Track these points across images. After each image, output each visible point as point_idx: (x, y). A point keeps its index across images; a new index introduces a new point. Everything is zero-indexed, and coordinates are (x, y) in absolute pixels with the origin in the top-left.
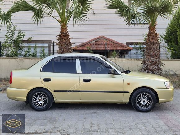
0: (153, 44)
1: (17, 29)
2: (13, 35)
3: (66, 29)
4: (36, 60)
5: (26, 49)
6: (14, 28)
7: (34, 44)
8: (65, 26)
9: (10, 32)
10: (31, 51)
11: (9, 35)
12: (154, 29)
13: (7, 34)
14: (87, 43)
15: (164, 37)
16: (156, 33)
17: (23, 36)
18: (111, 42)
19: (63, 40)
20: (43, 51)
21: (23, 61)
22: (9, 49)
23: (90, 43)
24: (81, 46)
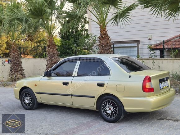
23: (172, 40)
24: (160, 45)
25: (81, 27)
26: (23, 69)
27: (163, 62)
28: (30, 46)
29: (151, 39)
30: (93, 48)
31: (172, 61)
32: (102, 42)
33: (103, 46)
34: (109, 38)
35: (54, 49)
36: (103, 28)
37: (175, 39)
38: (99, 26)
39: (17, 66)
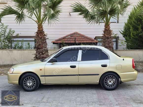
0: (108, 38)
1: (9, 27)
2: (5, 32)
3: (42, 27)
4: (22, 51)
5: (15, 43)
6: (7, 27)
7: (21, 39)
8: (41, 25)
9: (3, 30)
10: (19, 44)
11: (2, 32)
12: (108, 27)
13: (1, 31)
14: (64, 38)
15: (122, 32)
16: (110, 30)
17: (13, 33)
18: (82, 37)
19: (40, 36)
20: (29, 44)
21: (12, 52)
22: (2, 43)
23: (66, 37)
24: (59, 40)
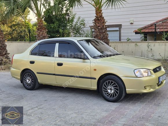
3: (100, 12)
6: (74, 15)
14: (151, 26)
24: (144, 29)
25: (65, 11)
26: (8, 52)
27: (155, 45)
28: (6, 30)
29: (133, 24)
30: (80, 31)
31: (164, 44)
32: (98, 25)
33: (99, 29)
34: (104, 21)
35: (43, 32)
36: (99, 10)
37: (159, 23)
38: (95, 9)
39: (2, 50)
